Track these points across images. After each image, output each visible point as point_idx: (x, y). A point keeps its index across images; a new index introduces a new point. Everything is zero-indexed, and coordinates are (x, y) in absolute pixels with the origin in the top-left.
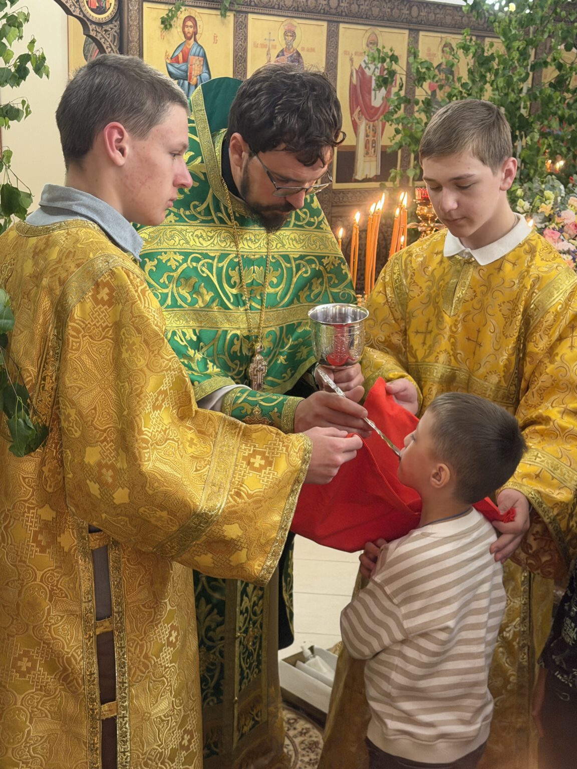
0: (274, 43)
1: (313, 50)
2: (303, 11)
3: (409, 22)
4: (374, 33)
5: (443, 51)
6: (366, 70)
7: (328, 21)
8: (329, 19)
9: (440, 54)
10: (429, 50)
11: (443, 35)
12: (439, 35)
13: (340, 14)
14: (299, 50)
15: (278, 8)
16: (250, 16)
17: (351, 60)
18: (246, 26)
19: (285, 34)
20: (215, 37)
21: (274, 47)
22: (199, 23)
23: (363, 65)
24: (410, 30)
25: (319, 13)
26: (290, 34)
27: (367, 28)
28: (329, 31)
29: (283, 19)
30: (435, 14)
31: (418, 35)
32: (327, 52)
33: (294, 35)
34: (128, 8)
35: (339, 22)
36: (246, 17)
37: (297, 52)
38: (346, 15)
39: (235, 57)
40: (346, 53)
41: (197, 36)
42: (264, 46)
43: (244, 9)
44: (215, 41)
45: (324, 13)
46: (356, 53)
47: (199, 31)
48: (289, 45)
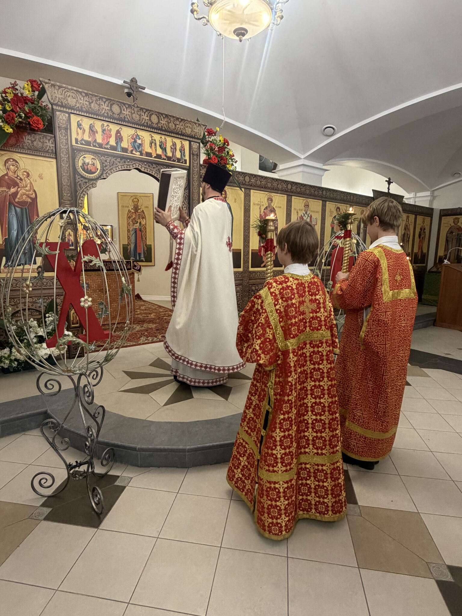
0: (264, 203)
1: (280, 207)
2: (276, 190)
3: (322, 197)
4: (307, 201)
5: (336, 210)
6: (304, 217)
7: (287, 195)
8: (288, 194)
9: (335, 212)
10: (331, 209)
11: (336, 204)
12: (335, 203)
13: (293, 192)
14: (274, 207)
15: (265, 188)
16: (252, 191)
17: (297, 212)
18: (250, 195)
19: (268, 199)
20: (235, 199)
21: (263, 205)
22: (228, 193)
23: (303, 215)
24: (323, 201)
25: (283, 191)
26: (270, 200)
27: (304, 199)
28: (287, 199)
29: (267, 193)
30: (333, 194)
31: (326, 203)
32: (287, 209)
33: (272, 200)
34: (193, 184)
35: (292, 196)
36: (250, 191)
37: (273, 208)
38: (295, 193)
39: (245, 209)
40: (295, 209)
41: (227, 199)
42: (258, 205)
43: (249, 188)
44: (235, 202)
45: (285, 191)
46: (299, 210)
47: (228, 196)
48: (269, 205)
